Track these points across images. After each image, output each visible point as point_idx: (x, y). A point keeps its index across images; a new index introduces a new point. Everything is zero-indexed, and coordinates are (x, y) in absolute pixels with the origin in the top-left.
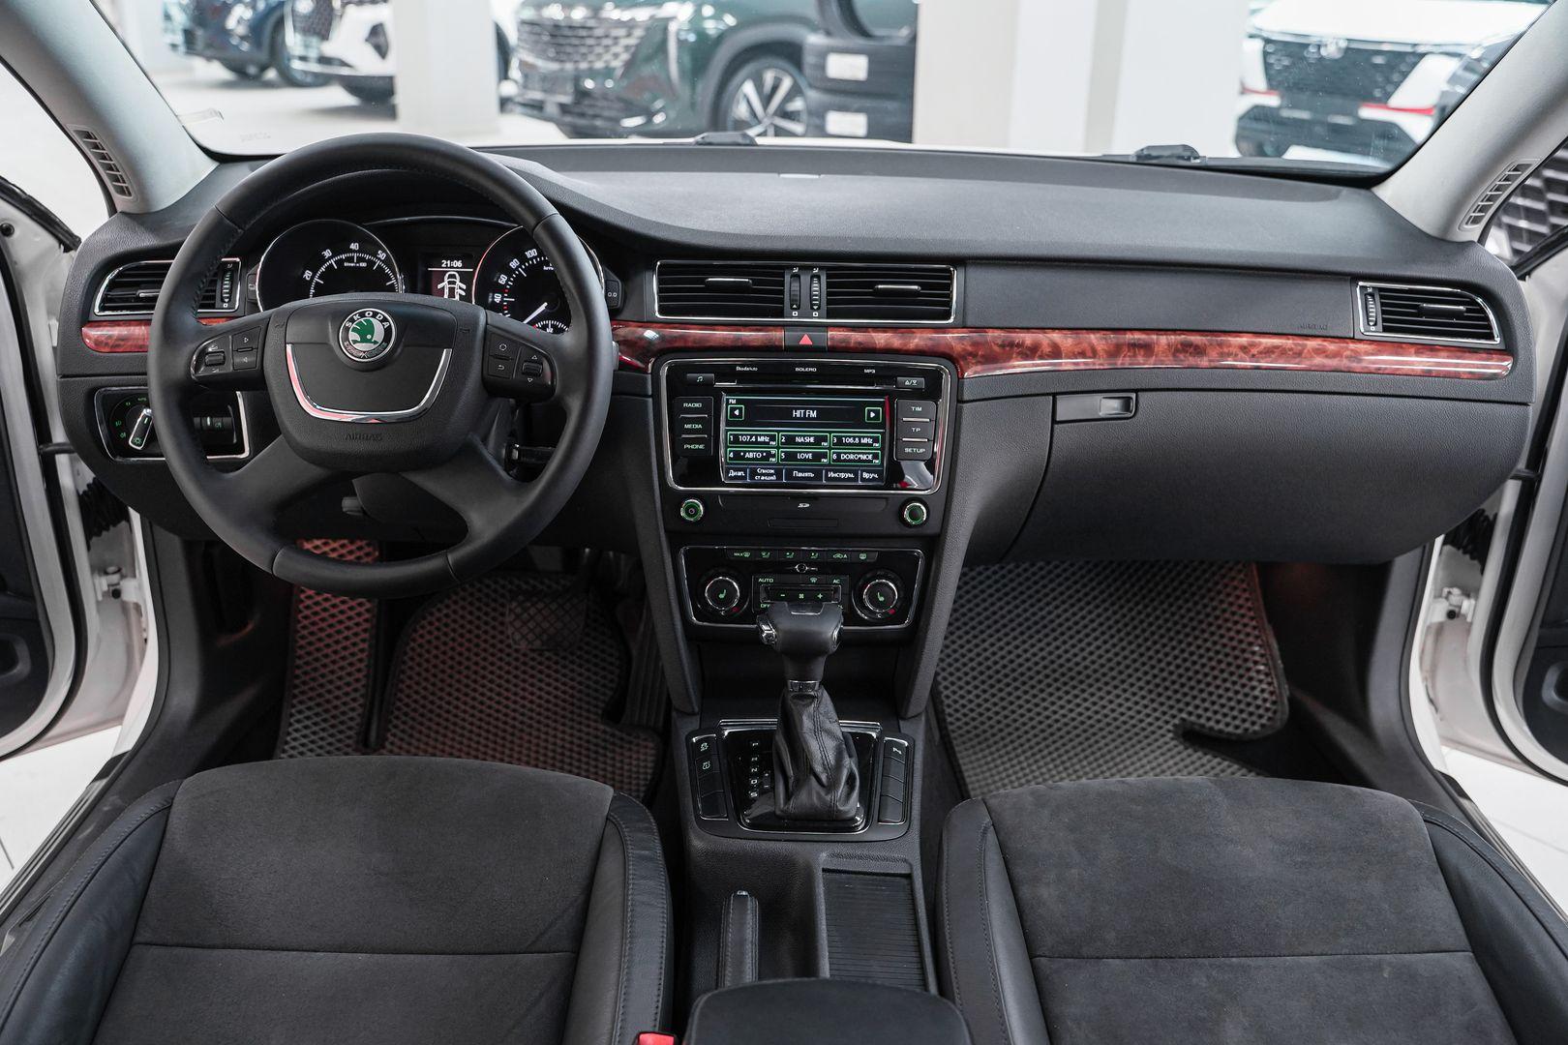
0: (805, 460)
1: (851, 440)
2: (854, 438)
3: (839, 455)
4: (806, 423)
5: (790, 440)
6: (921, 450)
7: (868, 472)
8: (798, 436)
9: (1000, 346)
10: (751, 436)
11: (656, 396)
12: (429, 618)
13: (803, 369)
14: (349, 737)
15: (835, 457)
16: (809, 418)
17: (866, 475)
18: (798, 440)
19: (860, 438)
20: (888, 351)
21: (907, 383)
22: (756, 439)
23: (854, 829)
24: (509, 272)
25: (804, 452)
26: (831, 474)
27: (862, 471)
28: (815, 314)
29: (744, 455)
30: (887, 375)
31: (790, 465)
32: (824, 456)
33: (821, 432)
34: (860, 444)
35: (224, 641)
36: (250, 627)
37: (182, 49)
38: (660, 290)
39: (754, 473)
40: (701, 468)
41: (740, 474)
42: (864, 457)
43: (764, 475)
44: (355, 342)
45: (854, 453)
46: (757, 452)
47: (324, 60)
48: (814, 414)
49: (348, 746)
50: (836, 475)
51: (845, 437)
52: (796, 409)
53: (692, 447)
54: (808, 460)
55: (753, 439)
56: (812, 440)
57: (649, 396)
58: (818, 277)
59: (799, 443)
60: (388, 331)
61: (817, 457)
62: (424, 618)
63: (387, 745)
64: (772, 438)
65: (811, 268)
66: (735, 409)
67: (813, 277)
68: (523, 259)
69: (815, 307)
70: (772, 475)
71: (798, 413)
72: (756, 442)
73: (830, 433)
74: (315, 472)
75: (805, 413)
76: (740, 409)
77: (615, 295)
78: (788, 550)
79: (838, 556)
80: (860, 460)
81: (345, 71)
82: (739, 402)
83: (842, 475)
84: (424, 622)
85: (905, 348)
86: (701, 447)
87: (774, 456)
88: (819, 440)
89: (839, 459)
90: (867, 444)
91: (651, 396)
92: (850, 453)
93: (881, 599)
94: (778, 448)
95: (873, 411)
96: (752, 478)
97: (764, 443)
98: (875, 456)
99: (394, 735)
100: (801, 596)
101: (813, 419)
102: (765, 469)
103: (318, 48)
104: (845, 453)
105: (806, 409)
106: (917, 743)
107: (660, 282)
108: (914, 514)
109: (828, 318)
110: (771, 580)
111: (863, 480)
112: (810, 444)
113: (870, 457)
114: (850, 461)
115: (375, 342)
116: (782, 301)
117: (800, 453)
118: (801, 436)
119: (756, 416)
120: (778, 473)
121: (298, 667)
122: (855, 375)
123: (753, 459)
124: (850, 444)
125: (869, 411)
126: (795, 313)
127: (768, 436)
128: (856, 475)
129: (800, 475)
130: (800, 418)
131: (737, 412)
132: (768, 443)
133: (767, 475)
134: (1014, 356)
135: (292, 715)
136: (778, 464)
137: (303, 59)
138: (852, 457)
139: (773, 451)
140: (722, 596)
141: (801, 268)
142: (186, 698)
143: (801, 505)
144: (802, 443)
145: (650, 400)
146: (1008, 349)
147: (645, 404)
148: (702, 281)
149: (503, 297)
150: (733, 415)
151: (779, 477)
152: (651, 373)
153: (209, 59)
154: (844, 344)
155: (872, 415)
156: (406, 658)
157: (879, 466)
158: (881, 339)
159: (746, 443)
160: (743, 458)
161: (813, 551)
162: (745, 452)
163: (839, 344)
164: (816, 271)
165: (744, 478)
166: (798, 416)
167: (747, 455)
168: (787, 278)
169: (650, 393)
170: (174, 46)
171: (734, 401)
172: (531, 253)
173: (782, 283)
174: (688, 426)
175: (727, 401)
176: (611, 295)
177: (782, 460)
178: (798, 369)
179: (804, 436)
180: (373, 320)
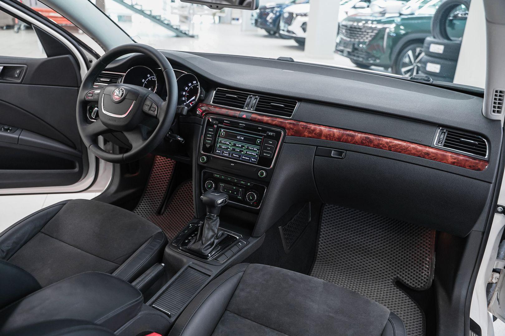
0: (237, 151)
1: (251, 148)
2: (252, 148)
3: (247, 152)
4: (240, 141)
5: (235, 145)
6: (269, 155)
7: (254, 159)
8: (237, 144)
9: (302, 128)
10: (225, 141)
11: (203, 125)
13: (242, 125)
14: (155, 210)
15: (245, 152)
16: (241, 139)
17: (253, 160)
18: (237, 145)
19: (254, 148)
20: (267, 123)
21: (269, 134)
23: (207, 259)
24: (188, 87)
26: (243, 157)
27: (252, 158)
28: (252, 109)
30: (264, 131)
31: (233, 152)
32: (243, 151)
33: (243, 144)
34: (253, 150)
35: (127, 176)
36: (136, 174)
37: (254, 25)
38: (215, 96)
39: (223, 152)
40: (211, 149)
42: (253, 154)
43: (226, 153)
44: (115, 95)
45: (251, 152)
46: (225, 146)
47: (288, 31)
48: (243, 138)
49: (154, 212)
50: (245, 158)
51: (250, 147)
52: (238, 136)
53: (208, 141)
54: (238, 152)
55: (225, 143)
56: (240, 146)
57: (201, 125)
58: (257, 98)
60: (123, 94)
61: (241, 151)
62: (186, 184)
63: (164, 215)
64: (230, 143)
65: (256, 96)
66: (222, 133)
67: (255, 98)
68: (192, 84)
69: (253, 107)
70: (227, 154)
71: (238, 137)
72: (226, 144)
73: (246, 145)
74: (105, 128)
76: (224, 133)
77: (203, 96)
78: (229, 177)
79: (242, 182)
80: (252, 155)
81: (294, 35)
82: (224, 131)
83: (246, 158)
84: (185, 185)
85: (271, 123)
86: (210, 142)
87: (229, 149)
88: (242, 146)
89: (246, 153)
90: (255, 150)
91: (202, 125)
92: (250, 152)
93: (251, 198)
94: (231, 146)
96: (222, 154)
97: (228, 144)
98: (257, 154)
99: (166, 213)
100: (230, 192)
101: (242, 140)
103: (287, 28)
104: (248, 152)
105: (241, 136)
107: (216, 94)
108: (262, 174)
109: (255, 111)
110: (223, 185)
111: (252, 161)
112: (240, 147)
113: (255, 154)
114: (250, 154)
115: (119, 96)
116: (244, 104)
117: (237, 149)
118: (238, 144)
119: (228, 136)
120: (229, 154)
121: (148, 188)
122: (255, 129)
123: (224, 148)
124: (250, 149)
125: (258, 141)
126: (246, 108)
128: (250, 159)
129: (235, 155)
130: (239, 139)
131: (223, 134)
134: (306, 131)
135: (143, 200)
136: (230, 151)
137: (283, 30)
138: (250, 153)
139: (229, 147)
140: (209, 186)
141: (253, 95)
142: (114, 188)
143: (232, 164)
144: (238, 146)
145: (201, 126)
146: (304, 129)
147: (200, 127)
148: (226, 95)
149: (186, 93)
150: (221, 135)
151: (229, 155)
152: (204, 119)
153: (262, 28)
154: (254, 119)
155: (259, 142)
156: (177, 193)
157: (256, 157)
158: (266, 119)
159: (223, 143)
160: (221, 147)
161: (236, 179)
163: (253, 119)
164: (257, 97)
165: (220, 153)
168: (248, 97)
169: (202, 124)
170: (252, 24)
171: (223, 131)
172: (194, 82)
173: (246, 99)
174: (208, 135)
175: (221, 130)
176: (201, 95)
177: (231, 150)
178: (240, 124)
179: (239, 144)
180: (121, 90)
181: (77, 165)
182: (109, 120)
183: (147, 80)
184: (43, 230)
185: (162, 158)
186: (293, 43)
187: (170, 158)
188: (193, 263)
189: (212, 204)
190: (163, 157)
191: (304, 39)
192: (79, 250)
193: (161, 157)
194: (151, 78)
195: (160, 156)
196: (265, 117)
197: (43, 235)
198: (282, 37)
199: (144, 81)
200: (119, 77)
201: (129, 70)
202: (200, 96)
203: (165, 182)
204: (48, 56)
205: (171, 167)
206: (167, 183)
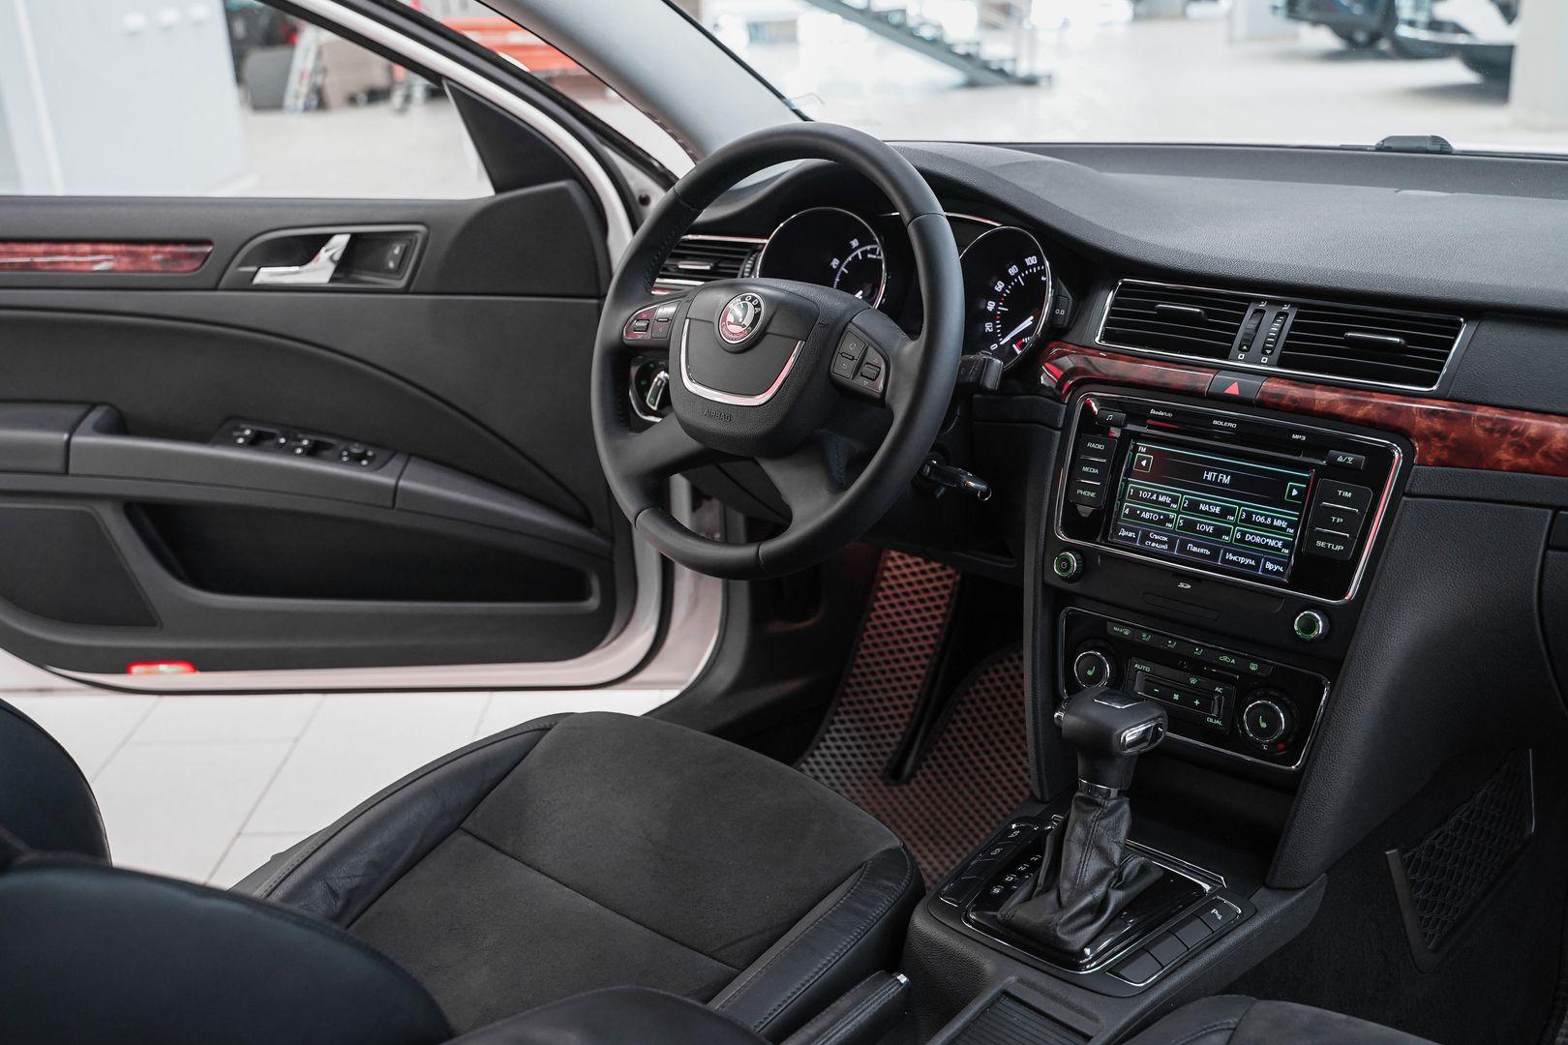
0: (1205, 533)
1: (1262, 519)
2: (1267, 517)
3: (1244, 534)
4: (1216, 489)
5: (1193, 507)
6: (1338, 548)
7: (1273, 562)
8: (1204, 503)
9: (1486, 430)
10: (1153, 493)
11: (1065, 430)
12: (1007, 664)
13: (1221, 423)
14: (880, 763)
15: (1239, 536)
16: (1221, 484)
17: (1269, 566)
18: (1202, 507)
19: (1273, 518)
20: (1329, 416)
21: (1340, 459)
22: (1157, 497)
23: (1080, 967)
24: (1007, 279)
25: (1205, 523)
26: (1230, 556)
27: (1266, 560)
28: (1265, 359)
29: (1141, 513)
30: (1318, 445)
31: (1186, 535)
32: (1227, 532)
33: (1230, 503)
34: (1271, 526)
35: (778, 627)
36: (808, 623)
37: (1282, 12)
38: (1112, 313)
39: (1145, 537)
40: (1095, 524)
41: (1130, 534)
42: (1272, 543)
44: (730, 323)
45: (1261, 536)
46: (1155, 512)
47: (1435, 25)
48: (1226, 480)
49: (875, 771)
50: (1235, 558)
51: (1257, 514)
52: (1209, 470)
53: (1084, 493)
54: (1208, 534)
55: (1154, 497)
56: (1218, 510)
57: (1058, 429)
58: (1286, 315)
59: (1202, 512)
60: (757, 316)
61: (1219, 532)
62: (1001, 662)
63: (913, 784)
64: (1175, 500)
65: (1282, 303)
66: (1143, 458)
67: (1280, 314)
68: (1023, 267)
69: (1268, 352)
70: (1163, 543)
71: (1209, 476)
72: (1157, 502)
73: (1240, 505)
75: (1217, 477)
76: (1148, 460)
77: (1063, 312)
78: (1171, 638)
79: (1225, 658)
80: (1266, 546)
81: (1461, 39)
82: (1149, 451)
83: (1242, 560)
84: (999, 667)
85: (1350, 415)
86: (1093, 495)
87: (1171, 521)
88: (1226, 512)
89: (1242, 540)
90: (1280, 528)
91: (1061, 429)
92: (1257, 535)
93: (1264, 725)
94: (1178, 512)
95: (1297, 488)
96: (1142, 542)
97: (1164, 504)
98: (1286, 545)
99: (924, 775)
100: (1176, 697)
101: (1225, 485)
102: (1158, 534)
103: (1430, 11)
104: (1251, 534)
105: (1219, 472)
106: (1257, 916)
107: (1115, 303)
108: (1311, 624)
109: (1279, 365)
110: (1148, 669)
111: (1265, 570)
112: (1214, 514)
113: (1280, 544)
114: (1256, 544)
115: (744, 326)
116: (1231, 340)
117: (1201, 523)
118: (1206, 503)
119: (1166, 471)
120: (1171, 543)
121: (854, 676)
122: (1279, 440)
123: (1148, 520)
124: (1260, 524)
125: (1292, 487)
126: (1241, 356)
127: (1170, 496)
128: (1258, 562)
129: (1195, 549)
130: (1211, 482)
131: (1144, 463)
132: (1169, 505)
133: (1158, 542)
134: (1504, 446)
135: (833, 723)
136: (1173, 531)
137: (1412, 23)
138: (1258, 540)
139: (1172, 515)
140: (1090, 673)
141: (1271, 302)
142: (726, 674)
143: (1182, 585)
144: (1206, 512)
145: (1059, 433)
146: (1497, 435)
147: (1051, 437)
148: (1152, 307)
149: (997, 305)
150: (1139, 465)
151: (1171, 546)
152: (1068, 404)
153: (1315, 23)
154: (1274, 400)
155: (1295, 492)
156: (966, 699)
157: (1283, 557)
158: (1323, 397)
159: (1146, 500)
160: (1139, 518)
161: (1198, 645)
162: (1142, 511)
163: (1271, 400)
164: (1286, 308)
165: (1134, 540)
166: (1209, 479)
167: (1143, 515)
168: (1250, 312)
169: (1060, 424)
170: (1275, 8)
171: (1144, 450)
172: (1031, 260)
173: (1240, 319)
174: (1085, 469)
175: (1136, 449)
176: (1057, 312)
177: (1179, 528)
178: (1215, 422)
179: (1210, 504)
180: (749, 304)
181: (595, 584)
182: (709, 415)
183: (850, 259)
184: (468, 824)
185: (910, 561)
186: (1455, 72)
187: (936, 562)
188: (1021, 981)
189: (1099, 745)
190: (912, 555)
191: (1509, 49)
192: (592, 904)
193: (906, 556)
194: (864, 253)
195: (899, 554)
196: (1321, 390)
197: (468, 839)
198: (1407, 52)
199: (839, 266)
200: (745, 254)
201: (782, 225)
202: (1052, 314)
203: (918, 653)
204: (498, 189)
205: (942, 597)
206: (927, 656)
